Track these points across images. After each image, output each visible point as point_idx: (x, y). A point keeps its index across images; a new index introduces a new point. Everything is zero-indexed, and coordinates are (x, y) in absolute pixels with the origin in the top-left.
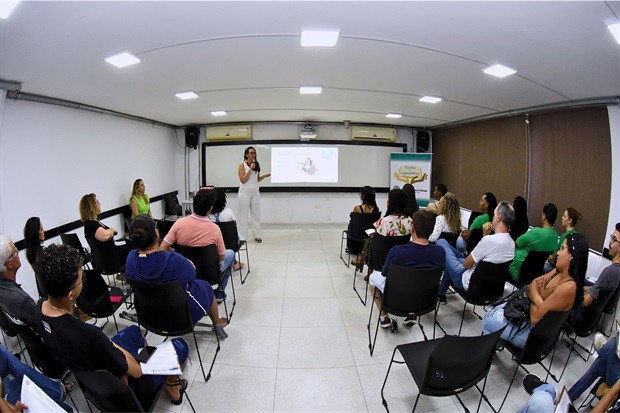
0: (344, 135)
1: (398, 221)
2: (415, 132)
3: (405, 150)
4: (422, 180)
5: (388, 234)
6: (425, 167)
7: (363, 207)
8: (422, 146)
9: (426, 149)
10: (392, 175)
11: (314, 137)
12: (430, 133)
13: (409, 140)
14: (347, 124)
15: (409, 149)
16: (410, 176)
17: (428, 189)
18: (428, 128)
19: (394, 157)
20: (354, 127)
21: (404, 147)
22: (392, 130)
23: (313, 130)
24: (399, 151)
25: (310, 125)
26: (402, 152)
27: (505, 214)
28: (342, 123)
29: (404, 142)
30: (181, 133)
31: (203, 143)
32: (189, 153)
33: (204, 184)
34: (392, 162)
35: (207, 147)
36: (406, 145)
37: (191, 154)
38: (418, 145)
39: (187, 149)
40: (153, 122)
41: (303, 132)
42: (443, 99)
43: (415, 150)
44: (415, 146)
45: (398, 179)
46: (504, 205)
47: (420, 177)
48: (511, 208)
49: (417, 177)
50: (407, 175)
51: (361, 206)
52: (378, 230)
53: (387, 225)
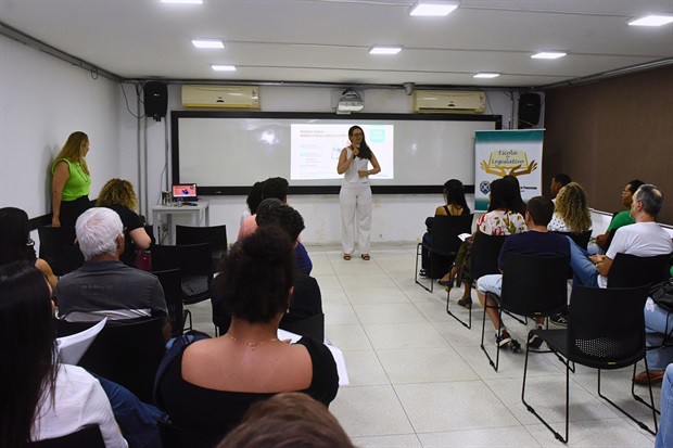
0: (402, 104)
1: (505, 217)
2: (517, 96)
3: (499, 126)
4: (528, 172)
5: (494, 233)
6: (533, 151)
7: (449, 207)
8: (527, 117)
9: (535, 123)
10: (478, 165)
11: (358, 108)
12: (543, 95)
13: (506, 108)
14: (409, 89)
15: (505, 123)
16: (507, 165)
17: (539, 185)
18: (539, 88)
19: (481, 137)
20: (419, 93)
21: (498, 120)
22: (477, 95)
23: (358, 99)
24: (490, 127)
25: (350, 89)
26: (495, 129)
27: (648, 201)
28: (401, 86)
29: (496, 113)
30: (130, 90)
31: (172, 112)
32: (146, 127)
33: (176, 181)
34: (478, 146)
35: (180, 119)
36: (500, 117)
37: (149, 129)
38: (520, 116)
39: (142, 120)
40: (94, 69)
41: (341, 100)
42: (568, 52)
43: (516, 125)
44: (516, 118)
45: (488, 171)
46: (647, 190)
47: (524, 167)
48: (658, 193)
49: (519, 167)
50: (502, 165)
51: (445, 207)
52: (481, 229)
53: (491, 222)
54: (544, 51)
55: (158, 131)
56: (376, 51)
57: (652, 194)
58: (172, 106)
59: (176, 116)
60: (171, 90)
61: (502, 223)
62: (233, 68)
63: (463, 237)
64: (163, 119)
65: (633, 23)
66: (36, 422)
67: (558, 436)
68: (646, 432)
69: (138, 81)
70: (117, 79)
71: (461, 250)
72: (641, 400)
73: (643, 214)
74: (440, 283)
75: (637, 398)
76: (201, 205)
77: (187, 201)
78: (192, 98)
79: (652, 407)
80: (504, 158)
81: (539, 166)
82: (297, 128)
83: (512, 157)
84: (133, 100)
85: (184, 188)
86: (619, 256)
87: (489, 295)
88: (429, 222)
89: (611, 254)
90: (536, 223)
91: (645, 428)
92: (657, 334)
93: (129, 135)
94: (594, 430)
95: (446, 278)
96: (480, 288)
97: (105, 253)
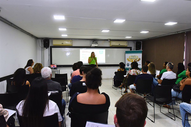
0: (107, 44)
2: (135, 42)
3: (131, 50)
4: (138, 61)
5: (133, 75)
6: (140, 56)
7: (121, 69)
8: (138, 47)
9: (140, 49)
10: (126, 59)
11: (96, 45)
12: (142, 42)
13: (133, 45)
14: (109, 41)
15: (133, 49)
16: (133, 59)
17: (141, 64)
18: (141, 40)
19: (127, 52)
20: (112, 42)
22: (126, 42)
23: (97, 43)
24: (129, 50)
25: (95, 41)
26: (130, 50)
27: (170, 66)
28: (107, 40)
29: (130, 46)
30: (40, 41)
31: (50, 46)
32: (44, 50)
33: (51, 63)
34: (126, 54)
35: (52, 48)
36: (131, 47)
37: (45, 51)
38: (136, 47)
39: (43, 49)
40: (32, 36)
41: (92, 43)
42: (149, 31)
43: (135, 49)
44: (135, 48)
45: (129, 61)
46: (170, 64)
47: (138, 60)
48: (173, 64)
49: (136, 60)
50: (132, 59)
51: (120, 69)
52: (130, 74)
53: (132, 72)
54: (144, 31)
55: (47, 51)
56: (103, 31)
57: (171, 64)
58: (50, 45)
59: (51, 47)
60: (50, 41)
61: (135, 72)
62: (66, 36)
63: (125, 76)
64: (48, 48)
65: (166, 24)
66: (45, 113)
67: (152, 121)
68: (172, 120)
69: (42, 39)
70: (37, 38)
71: (124, 79)
72: (170, 113)
73: (169, 69)
74: (119, 88)
75: (169, 112)
76: (58, 69)
77: (55, 68)
78: (55, 43)
79: (174, 115)
80: (132, 57)
81: (141, 59)
82: (82, 50)
83: (134, 57)
84: (40, 43)
85: (53, 65)
86: (164, 79)
87: (133, 89)
88: (116, 73)
89: (162, 79)
90: (144, 72)
91: (172, 119)
92: (174, 97)
93: (39, 52)
94: (160, 119)
95: (120, 86)
96: (130, 88)
97: (48, 78)
